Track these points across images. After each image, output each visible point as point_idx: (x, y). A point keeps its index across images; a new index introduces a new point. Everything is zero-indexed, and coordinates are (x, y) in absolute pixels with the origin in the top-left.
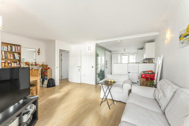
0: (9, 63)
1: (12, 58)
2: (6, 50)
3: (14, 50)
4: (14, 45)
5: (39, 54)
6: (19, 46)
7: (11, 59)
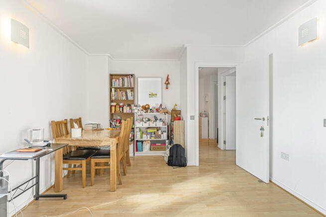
0: (120, 107)
1: (124, 98)
2: (118, 86)
3: (126, 86)
4: (126, 75)
5: (167, 88)
6: (132, 75)
7: (122, 100)
